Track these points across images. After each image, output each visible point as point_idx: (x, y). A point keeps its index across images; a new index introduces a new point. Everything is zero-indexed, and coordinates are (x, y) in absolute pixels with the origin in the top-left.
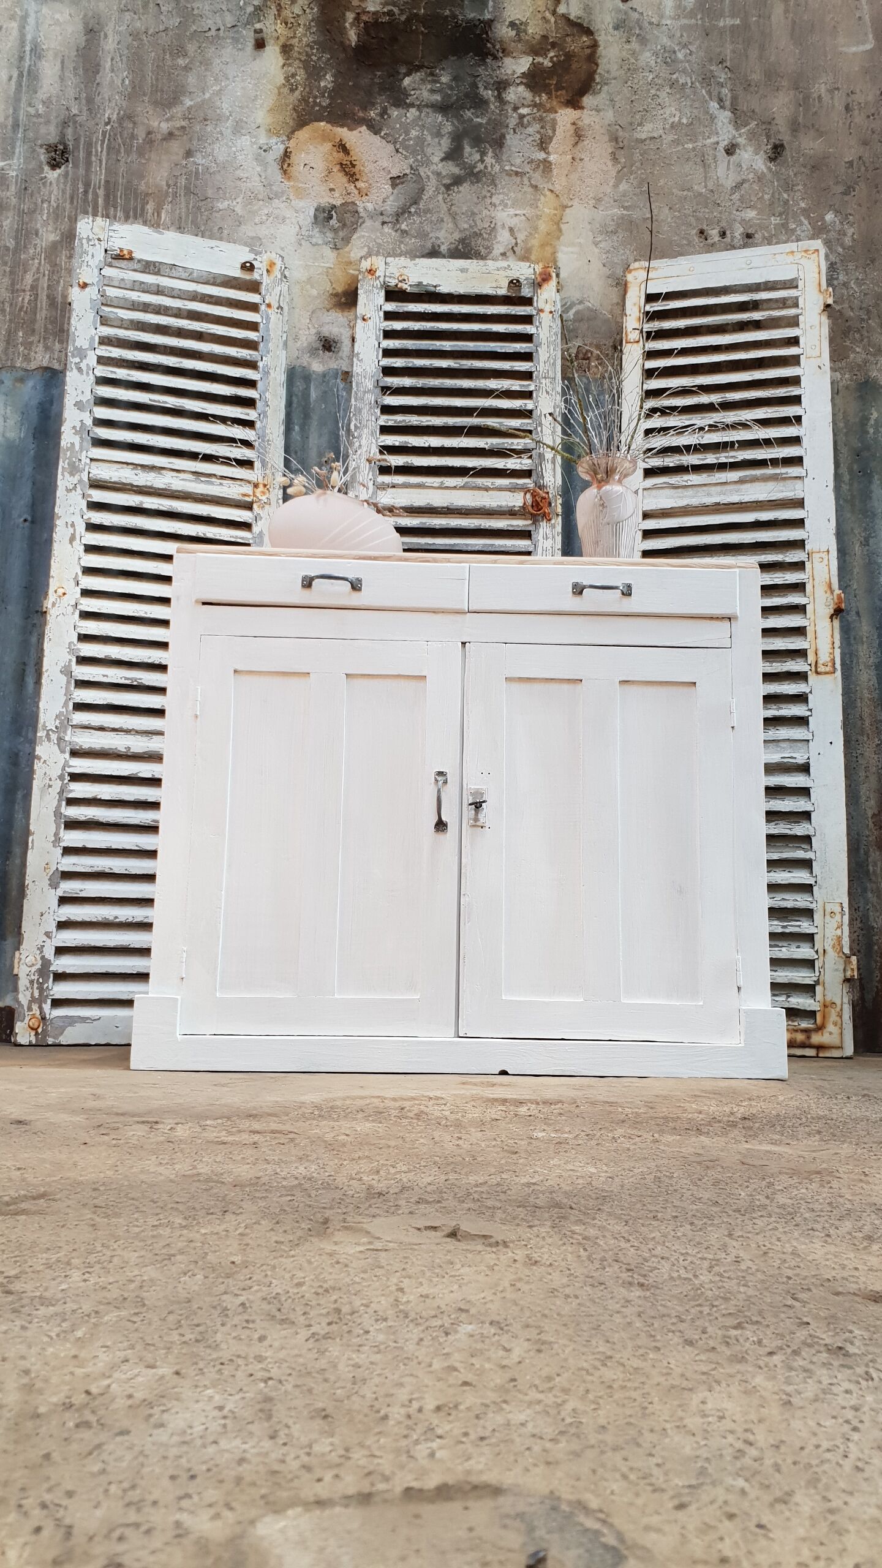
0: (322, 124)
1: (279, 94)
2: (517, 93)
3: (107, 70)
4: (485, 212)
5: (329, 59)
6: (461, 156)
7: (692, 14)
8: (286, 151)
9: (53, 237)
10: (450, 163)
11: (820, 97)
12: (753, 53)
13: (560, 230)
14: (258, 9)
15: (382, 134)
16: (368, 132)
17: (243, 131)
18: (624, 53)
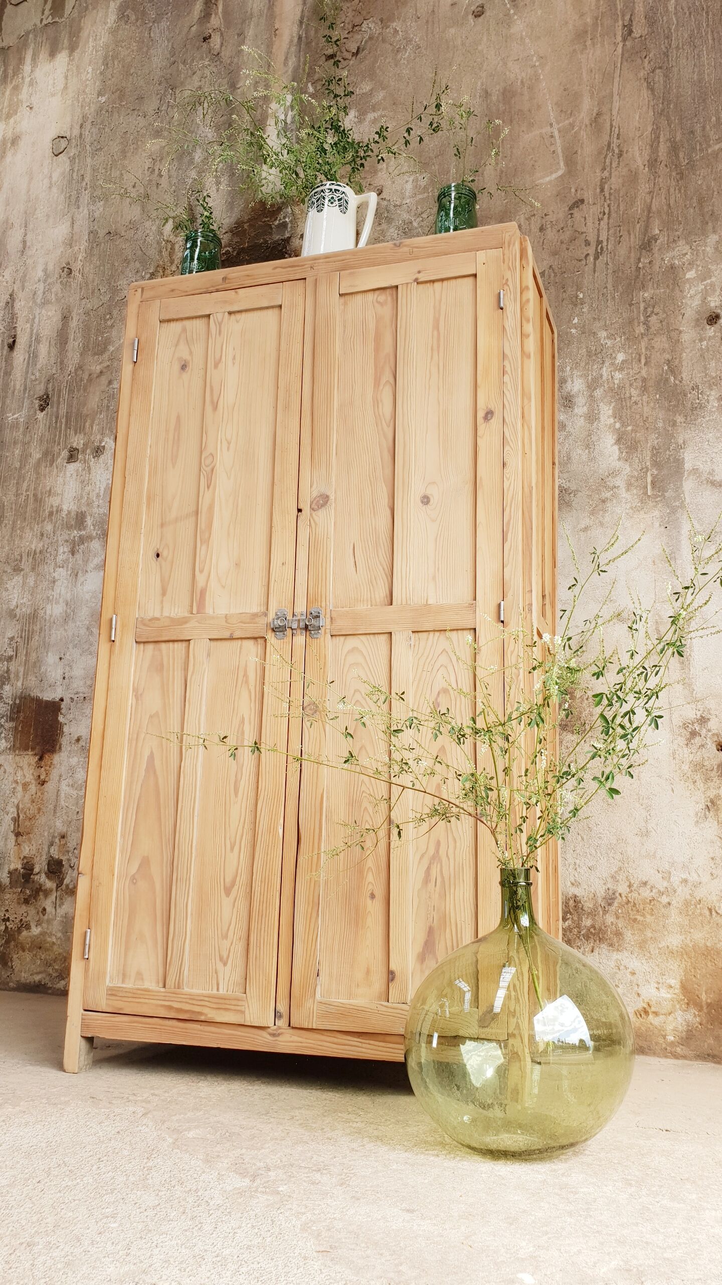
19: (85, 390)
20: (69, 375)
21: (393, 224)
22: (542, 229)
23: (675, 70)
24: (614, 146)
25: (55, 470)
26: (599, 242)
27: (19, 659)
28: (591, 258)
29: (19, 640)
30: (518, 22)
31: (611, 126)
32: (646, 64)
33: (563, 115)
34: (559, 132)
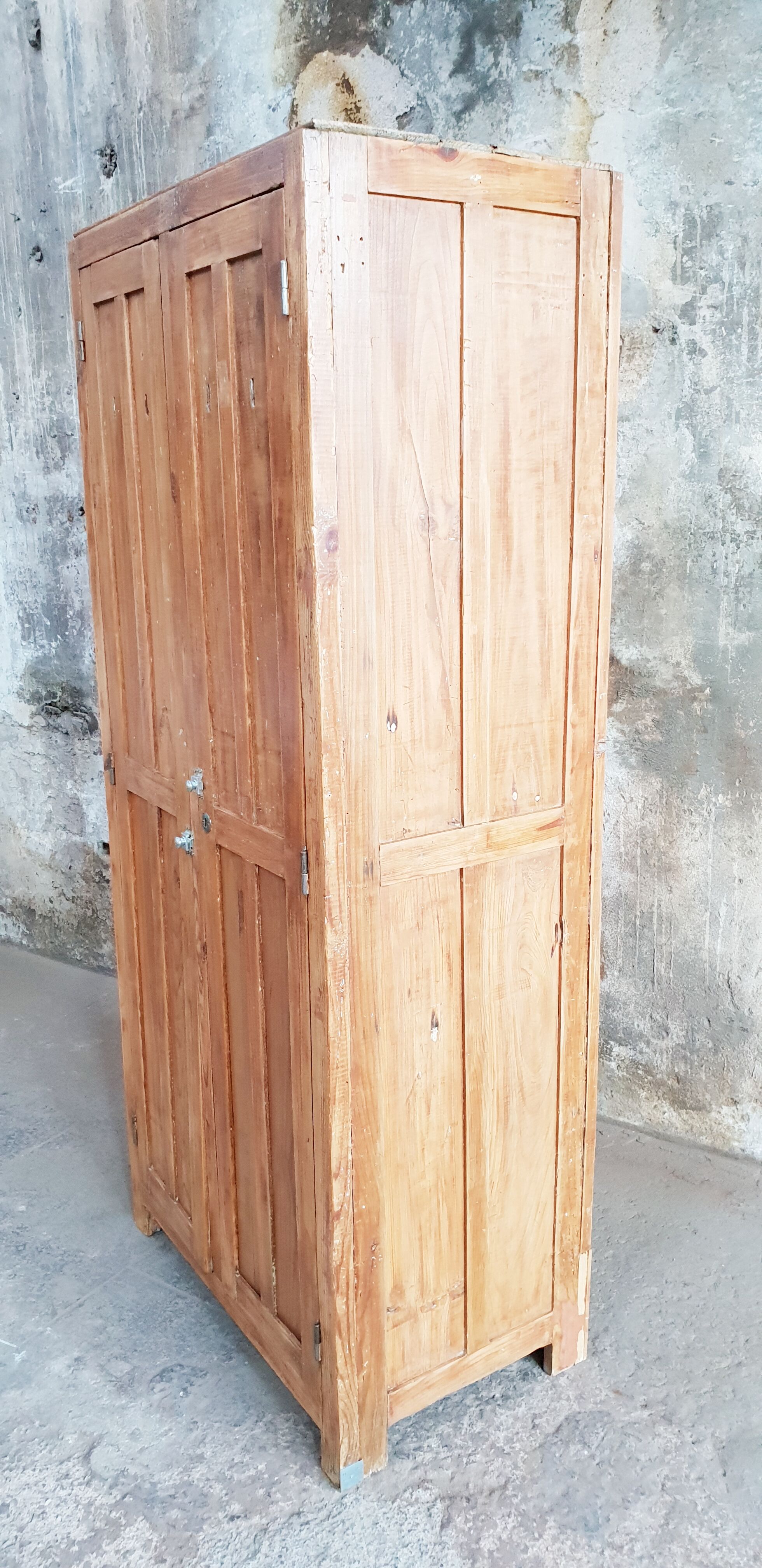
0: (325, 54)
1: (281, 21)
3: (132, 38)
6: (473, 61)
8: (293, 105)
10: (461, 77)
15: (386, 52)
16: (371, 53)
17: (252, 87)
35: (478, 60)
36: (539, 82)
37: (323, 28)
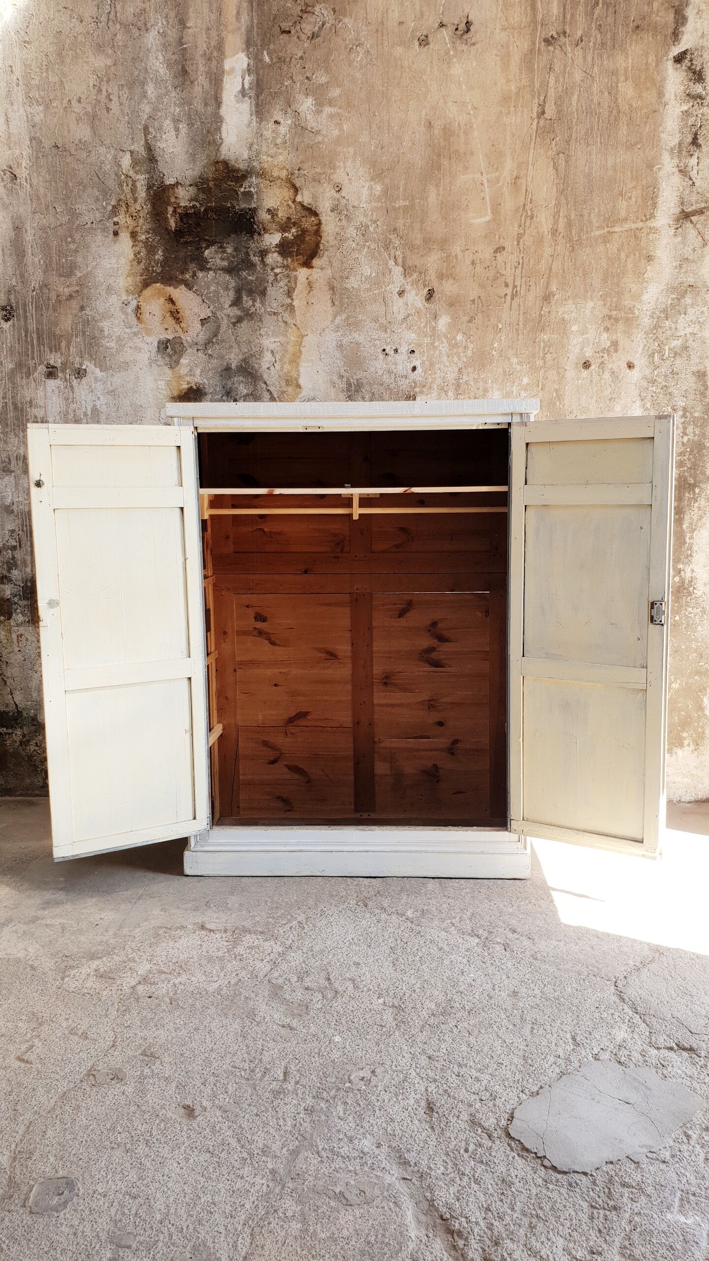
0: (158, 285)
1: (132, 266)
2: (273, 258)
3: (30, 254)
4: (257, 340)
5: (159, 241)
6: (241, 302)
7: (379, 199)
8: (138, 305)
9: (11, 366)
10: (235, 308)
11: (456, 255)
12: (417, 226)
13: (301, 352)
14: (114, 207)
15: (194, 290)
16: (185, 289)
17: (112, 292)
18: (337, 229)
19: (55, 310)
20: (33, 291)
21: (352, 224)
22: (473, 263)
23: (573, 158)
24: (528, 207)
25: (33, 382)
26: (515, 287)
27: (23, 549)
28: (509, 297)
29: (20, 533)
30: (457, 65)
31: (526, 190)
32: (553, 146)
33: (491, 167)
34: (488, 181)
35: (244, 302)
36: (276, 317)
37: (158, 273)
